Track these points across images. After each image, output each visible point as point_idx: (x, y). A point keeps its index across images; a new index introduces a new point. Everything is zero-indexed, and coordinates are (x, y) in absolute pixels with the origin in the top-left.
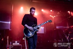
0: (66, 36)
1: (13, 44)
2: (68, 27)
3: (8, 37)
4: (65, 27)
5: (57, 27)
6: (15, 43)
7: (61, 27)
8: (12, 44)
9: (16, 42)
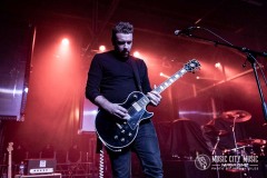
0: (209, 144)
1: (32, 171)
2: (214, 115)
3: (11, 144)
4: (204, 114)
5: (181, 113)
6: (37, 166)
7: (194, 112)
8: (26, 172)
9: (43, 163)
